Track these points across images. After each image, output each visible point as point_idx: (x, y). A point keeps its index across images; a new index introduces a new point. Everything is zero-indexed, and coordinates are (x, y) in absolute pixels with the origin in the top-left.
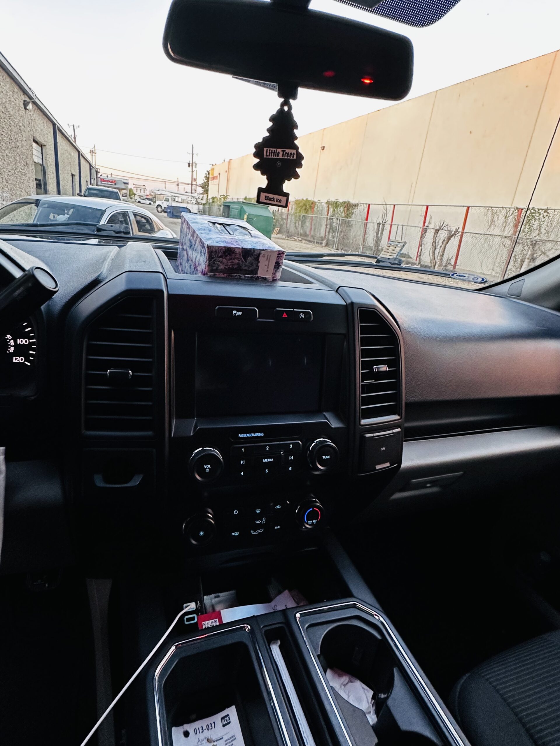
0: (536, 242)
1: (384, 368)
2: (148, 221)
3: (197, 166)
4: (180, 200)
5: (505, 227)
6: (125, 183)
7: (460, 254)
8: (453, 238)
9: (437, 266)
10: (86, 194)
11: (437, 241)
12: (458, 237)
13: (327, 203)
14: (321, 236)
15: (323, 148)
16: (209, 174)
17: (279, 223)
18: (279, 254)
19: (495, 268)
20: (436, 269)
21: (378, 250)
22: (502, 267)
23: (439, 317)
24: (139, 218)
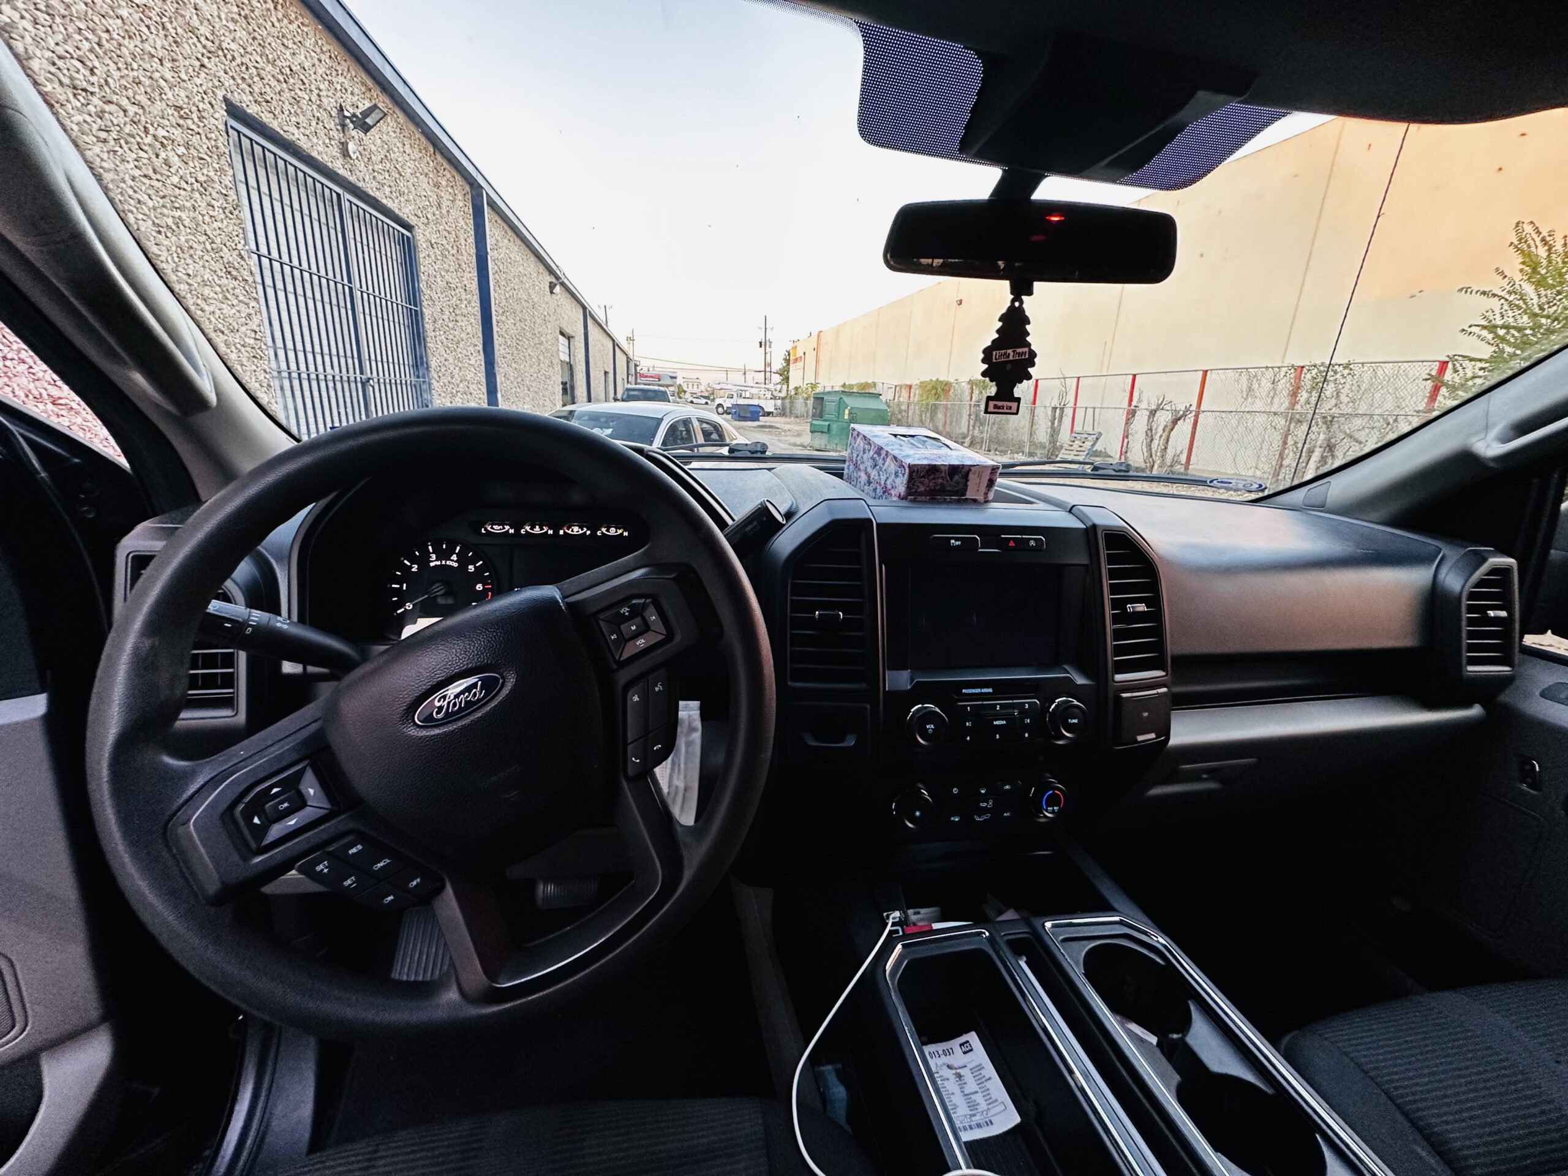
0: (1333, 418)
1: (1141, 607)
2: (717, 428)
3: (772, 345)
4: (748, 396)
5: (1273, 398)
6: (672, 377)
7: (1194, 446)
8: (1182, 421)
9: (1156, 466)
10: (625, 397)
11: (1154, 428)
12: (1191, 418)
13: (969, 382)
14: (961, 432)
15: (960, 302)
16: (789, 355)
17: (896, 418)
18: (993, 469)
19: (1261, 465)
20: (1155, 472)
21: (1055, 447)
22: (1274, 463)
23: (1207, 541)
24: (705, 425)
